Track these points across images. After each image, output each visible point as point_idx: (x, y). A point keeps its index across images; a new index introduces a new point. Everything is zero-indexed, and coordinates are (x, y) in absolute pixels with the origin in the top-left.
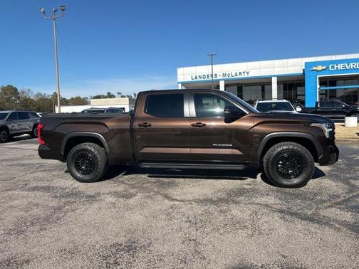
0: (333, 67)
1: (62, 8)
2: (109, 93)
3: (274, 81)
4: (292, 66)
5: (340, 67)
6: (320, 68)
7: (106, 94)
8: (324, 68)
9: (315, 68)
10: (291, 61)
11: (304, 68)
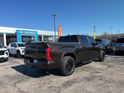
0: (25, 32)
3: (5, 35)
4: (12, 30)
5: (27, 33)
6: (21, 32)
8: (23, 32)
9: (20, 32)
10: (11, 29)
11: (16, 31)
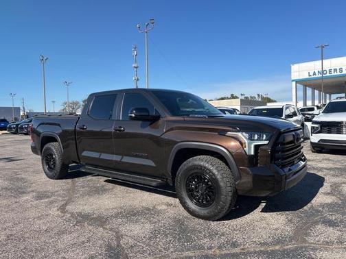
1: (152, 21)
2: (232, 95)
7: (229, 96)
